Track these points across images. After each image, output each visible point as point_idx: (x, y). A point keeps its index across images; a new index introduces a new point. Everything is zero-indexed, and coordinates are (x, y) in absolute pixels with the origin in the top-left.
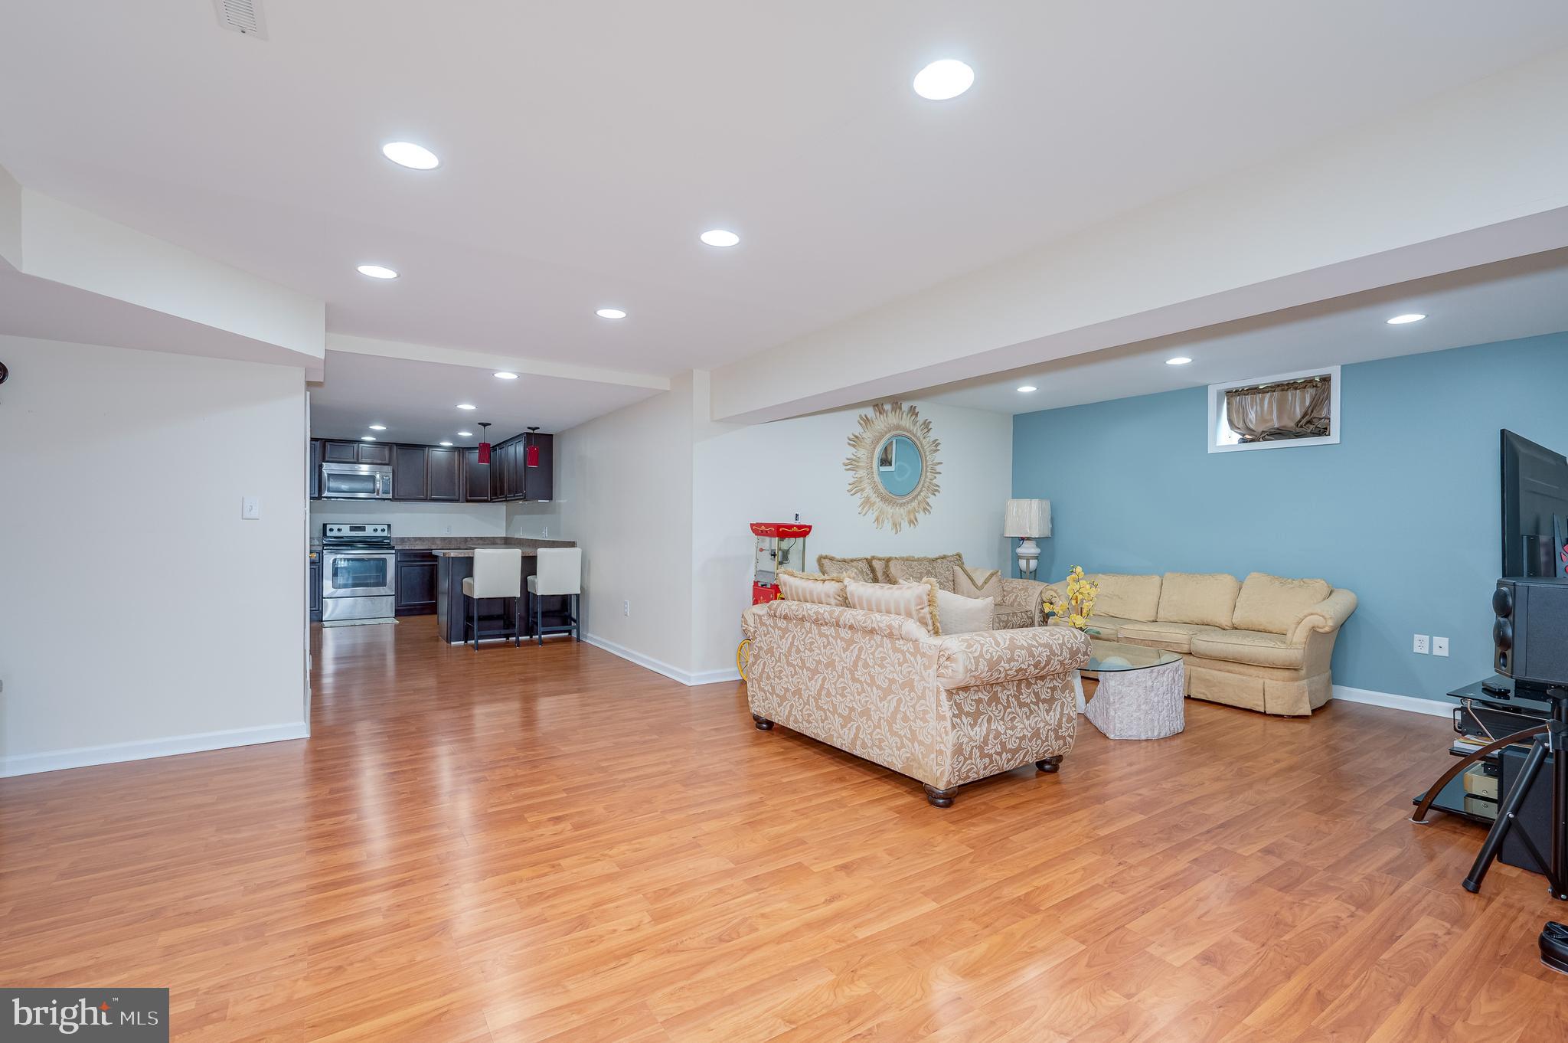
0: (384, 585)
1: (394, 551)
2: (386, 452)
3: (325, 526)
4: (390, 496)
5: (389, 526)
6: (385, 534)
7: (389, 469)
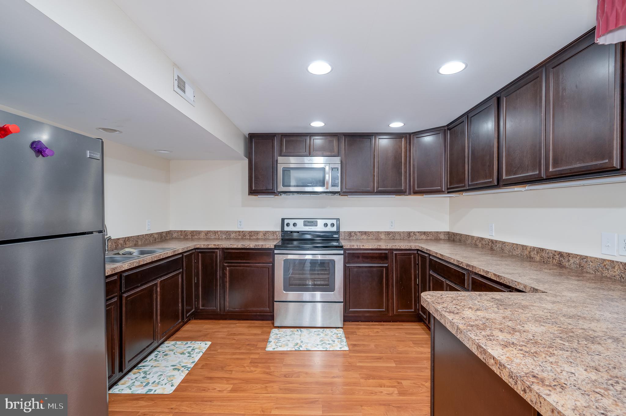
0: (332, 290)
1: (342, 252)
2: (335, 143)
3: (283, 220)
4: (338, 189)
5: (338, 220)
6: (334, 229)
7: (337, 160)
